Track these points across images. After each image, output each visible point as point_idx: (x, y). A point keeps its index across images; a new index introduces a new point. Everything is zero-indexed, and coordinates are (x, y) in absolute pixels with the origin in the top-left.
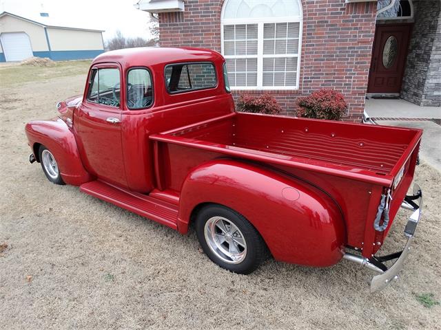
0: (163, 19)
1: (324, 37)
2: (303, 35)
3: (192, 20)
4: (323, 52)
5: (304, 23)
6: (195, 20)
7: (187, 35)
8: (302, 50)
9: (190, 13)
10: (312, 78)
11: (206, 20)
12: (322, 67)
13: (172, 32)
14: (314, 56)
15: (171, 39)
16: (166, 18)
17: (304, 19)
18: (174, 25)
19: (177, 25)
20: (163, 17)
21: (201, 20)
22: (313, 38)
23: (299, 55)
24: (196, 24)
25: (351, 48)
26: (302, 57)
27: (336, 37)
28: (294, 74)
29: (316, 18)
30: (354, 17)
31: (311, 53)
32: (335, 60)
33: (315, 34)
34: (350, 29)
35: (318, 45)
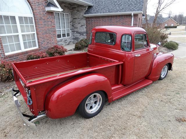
1: (43, 25)
2: (35, 23)
4: (44, 31)
5: (34, 18)
8: (36, 30)
10: (43, 42)
12: (45, 37)
14: (41, 33)
17: (34, 16)
22: (39, 25)
23: (35, 32)
25: (51, 29)
26: (37, 33)
27: (46, 24)
28: (35, 41)
29: (39, 16)
30: (49, 17)
31: (40, 31)
32: (47, 34)
33: (40, 23)
34: (49, 21)
35: (42, 28)
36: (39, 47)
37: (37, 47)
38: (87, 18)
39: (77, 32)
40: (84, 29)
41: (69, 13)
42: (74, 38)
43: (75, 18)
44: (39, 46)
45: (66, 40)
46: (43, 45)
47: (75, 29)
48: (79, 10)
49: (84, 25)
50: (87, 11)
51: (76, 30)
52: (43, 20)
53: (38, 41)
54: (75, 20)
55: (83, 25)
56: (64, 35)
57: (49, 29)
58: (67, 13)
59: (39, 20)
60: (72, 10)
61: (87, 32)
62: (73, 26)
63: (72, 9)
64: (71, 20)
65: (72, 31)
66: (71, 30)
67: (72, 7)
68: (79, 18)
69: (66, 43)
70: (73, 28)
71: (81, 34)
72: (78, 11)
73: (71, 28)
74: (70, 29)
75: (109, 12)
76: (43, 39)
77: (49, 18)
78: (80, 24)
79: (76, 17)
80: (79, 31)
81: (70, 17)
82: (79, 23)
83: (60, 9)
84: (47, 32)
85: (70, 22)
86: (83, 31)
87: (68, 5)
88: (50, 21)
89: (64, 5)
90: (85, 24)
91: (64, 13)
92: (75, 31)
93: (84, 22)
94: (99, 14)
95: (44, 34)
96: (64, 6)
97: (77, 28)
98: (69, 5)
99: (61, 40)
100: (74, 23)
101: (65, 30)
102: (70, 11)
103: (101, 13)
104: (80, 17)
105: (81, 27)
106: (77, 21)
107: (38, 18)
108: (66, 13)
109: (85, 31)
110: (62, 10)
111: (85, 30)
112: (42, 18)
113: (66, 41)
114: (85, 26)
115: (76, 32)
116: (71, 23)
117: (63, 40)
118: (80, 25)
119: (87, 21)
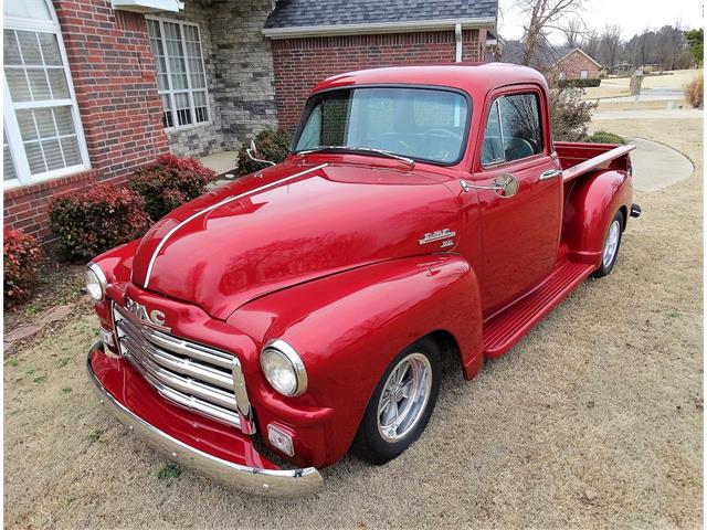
1: (103, 67)
2: (70, 60)
5: (66, 37)
8: (77, 91)
10: (108, 143)
12: (115, 121)
14: (100, 102)
17: (63, 29)
22: (89, 67)
23: (72, 101)
25: (138, 86)
26: (80, 105)
27: (116, 67)
28: (74, 140)
29: (84, 30)
30: (127, 35)
31: (94, 96)
32: (126, 107)
33: (90, 60)
34: (128, 54)
35: (100, 81)
36: (93, 166)
37: (84, 166)
38: (276, 44)
39: (239, 103)
40: (265, 92)
41: (200, 24)
42: (227, 127)
43: (225, 42)
44: (91, 159)
45: (195, 137)
46: (111, 156)
47: (228, 90)
48: (242, 10)
49: (266, 75)
50: (274, 14)
51: (231, 93)
52: (103, 46)
53: (87, 139)
54: (226, 51)
55: (260, 75)
56: (185, 116)
57: (131, 87)
58: (192, 24)
59: (87, 45)
60: (210, 12)
61: (278, 103)
62: (218, 76)
63: (211, 6)
64: (211, 53)
65: (217, 100)
66: (212, 95)
68: (242, 45)
69: (196, 147)
70: (221, 85)
71: (255, 109)
72: (237, 13)
73: (212, 86)
74: (206, 89)
75: (367, 18)
76: (107, 129)
77: (126, 41)
78: (247, 70)
79: (230, 38)
80: (248, 97)
81: (203, 37)
82: (245, 66)
84: (121, 101)
85: (207, 62)
86: (261, 98)
88: (134, 55)
90: (271, 68)
91: (177, 22)
92: (227, 99)
93: (265, 60)
94: (325, 28)
95: (112, 108)
97: (237, 85)
99: (175, 136)
100: (224, 66)
101: (186, 94)
102: (204, 12)
103: (334, 23)
104: (245, 40)
105: (255, 80)
106: (235, 56)
107: (82, 38)
108: (187, 23)
109: (272, 98)
110: (182, 5)
111: (270, 94)
112: (99, 39)
113: (195, 142)
114: (272, 78)
115: (231, 104)
116: (210, 67)
117: (184, 134)
118: (248, 74)
119: (275, 57)
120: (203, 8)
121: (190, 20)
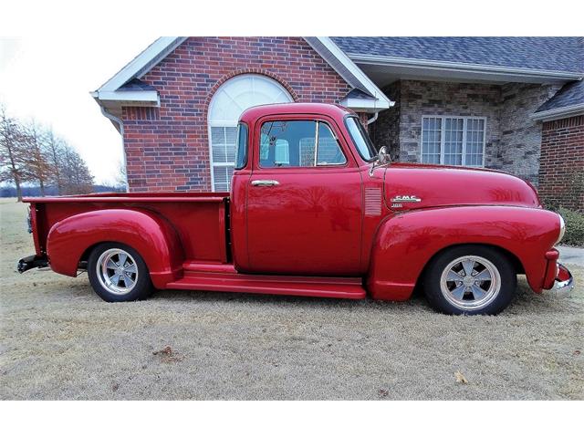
0: (129, 115)
3: (171, 119)
6: (175, 118)
7: (163, 137)
9: (168, 110)
11: (189, 119)
13: (143, 132)
15: (141, 141)
16: (134, 113)
18: (145, 123)
19: (150, 123)
20: (129, 112)
21: (182, 119)
24: (176, 123)
38: (547, 126)
40: (533, 167)
41: (489, 117)
43: (509, 129)
47: (504, 167)
48: (525, 101)
49: (535, 152)
50: (551, 100)
54: (507, 136)
55: (529, 153)
60: (502, 107)
61: (540, 176)
62: (498, 156)
63: (503, 103)
64: (495, 138)
67: (504, 95)
70: (500, 163)
72: (521, 105)
78: (520, 149)
79: (512, 125)
81: (488, 127)
82: (519, 146)
83: (384, 102)
85: (489, 145)
86: (528, 173)
87: (485, 92)
89: (471, 92)
90: (539, 146)
93: (535, 141)
96: (468, 95)
98: (494, 91)
100: (505, 148)
102: (496, 108)
104: (522, 126)
105: (525, 158)
106: (514, 139)
108: (470, 118)
109: (536, 173)
110: (393, 104)
111: (536, 169)
114: (539, 155)
116: (490, 149)
118: (522, 151)
119: (544, 136)
120: (495, 105)
121: (475, 115)
